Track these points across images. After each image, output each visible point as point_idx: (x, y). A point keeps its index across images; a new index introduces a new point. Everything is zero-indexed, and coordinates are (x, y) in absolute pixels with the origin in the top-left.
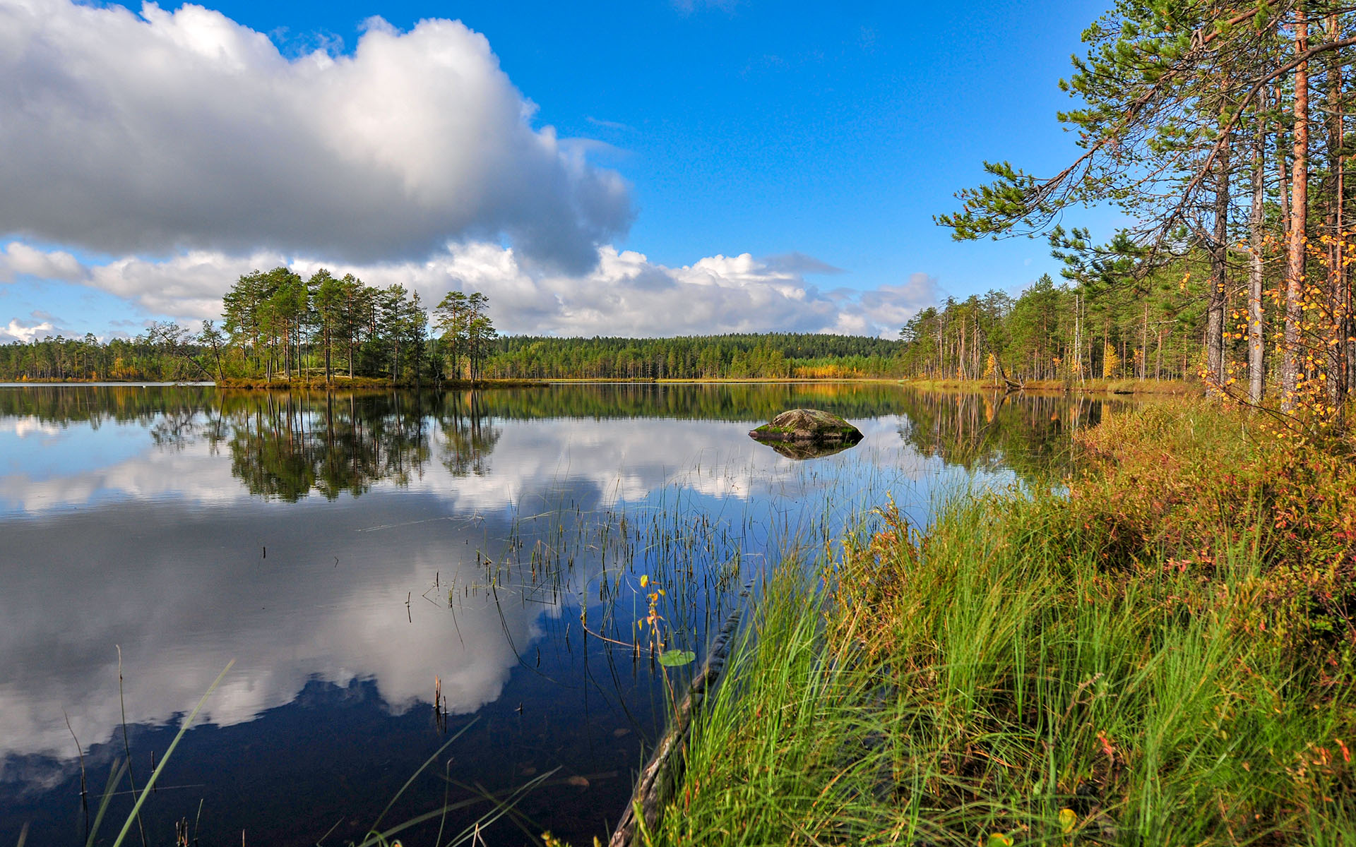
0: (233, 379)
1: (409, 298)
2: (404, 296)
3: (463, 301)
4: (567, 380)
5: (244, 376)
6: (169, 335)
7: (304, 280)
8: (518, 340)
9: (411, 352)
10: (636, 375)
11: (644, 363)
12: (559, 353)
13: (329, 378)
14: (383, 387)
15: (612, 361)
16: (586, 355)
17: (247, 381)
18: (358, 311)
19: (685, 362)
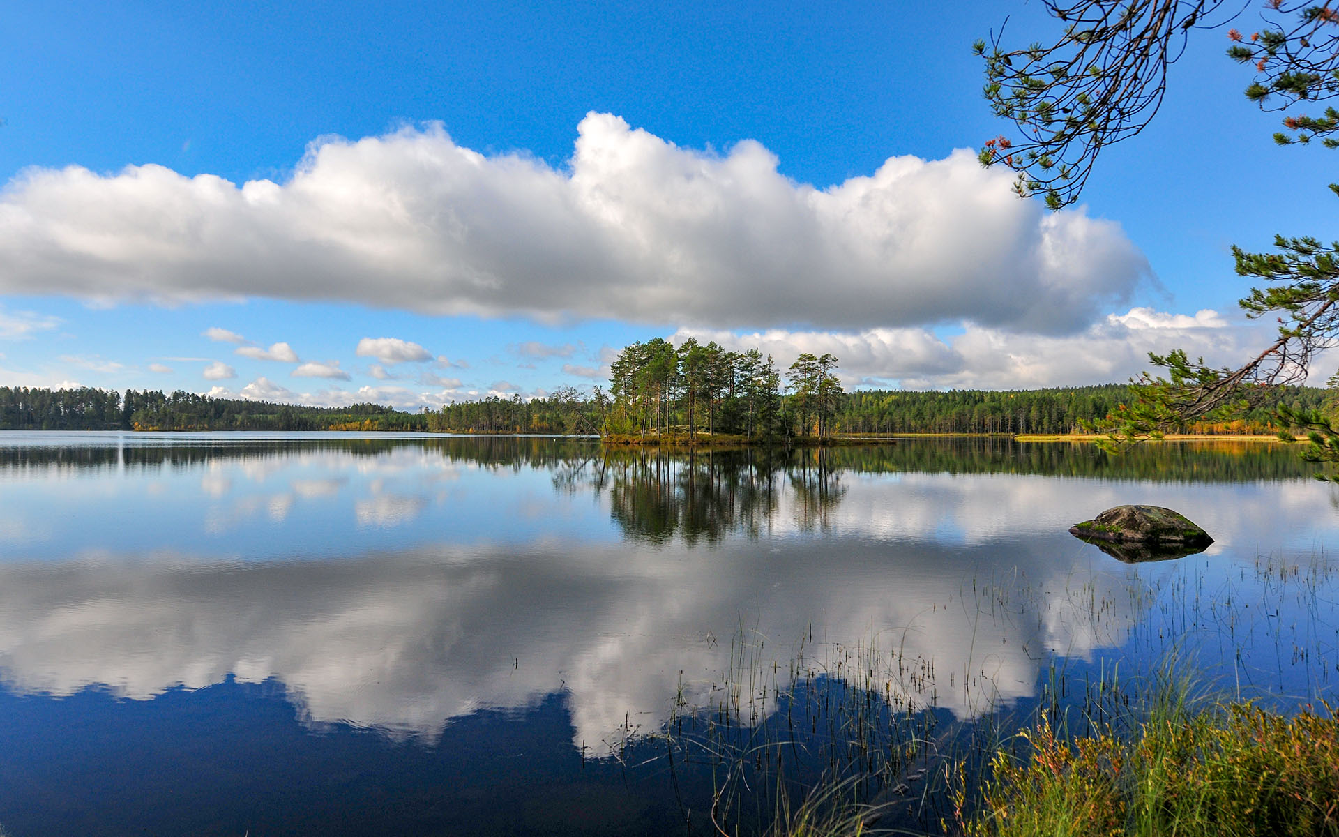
0: (615, 435)
1: (764, 361)
2: (759, 360)
3: (813, 362)
4: (919, 435)
5: (623, 432)
6: (569, 398)
7: (676, 348)
8: (872, 394)
9: (764, 411)
10: (994, 429)
11: (1003, 417)
12: (912, 408)
13: (692, 434)
14: (738, 443)
15: (968, 416)
16: (940, 410)
17: (626, 437)
18: (719, 374)
19: (1050, 417)
